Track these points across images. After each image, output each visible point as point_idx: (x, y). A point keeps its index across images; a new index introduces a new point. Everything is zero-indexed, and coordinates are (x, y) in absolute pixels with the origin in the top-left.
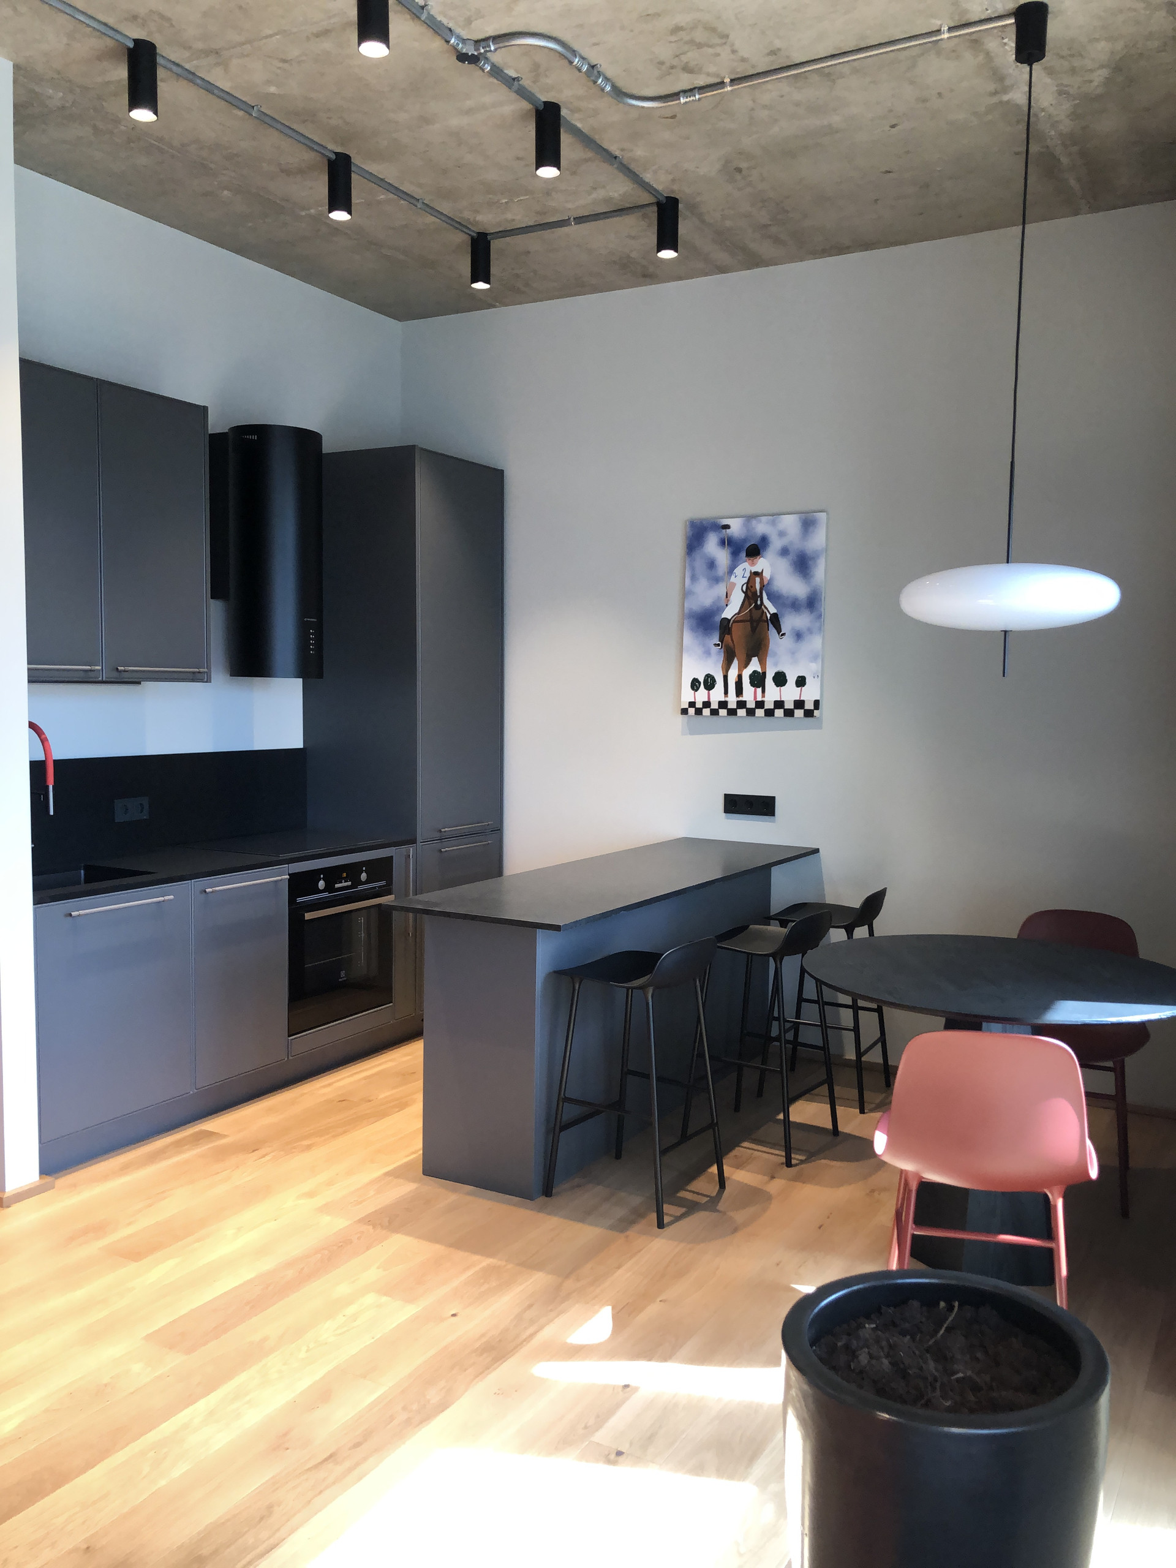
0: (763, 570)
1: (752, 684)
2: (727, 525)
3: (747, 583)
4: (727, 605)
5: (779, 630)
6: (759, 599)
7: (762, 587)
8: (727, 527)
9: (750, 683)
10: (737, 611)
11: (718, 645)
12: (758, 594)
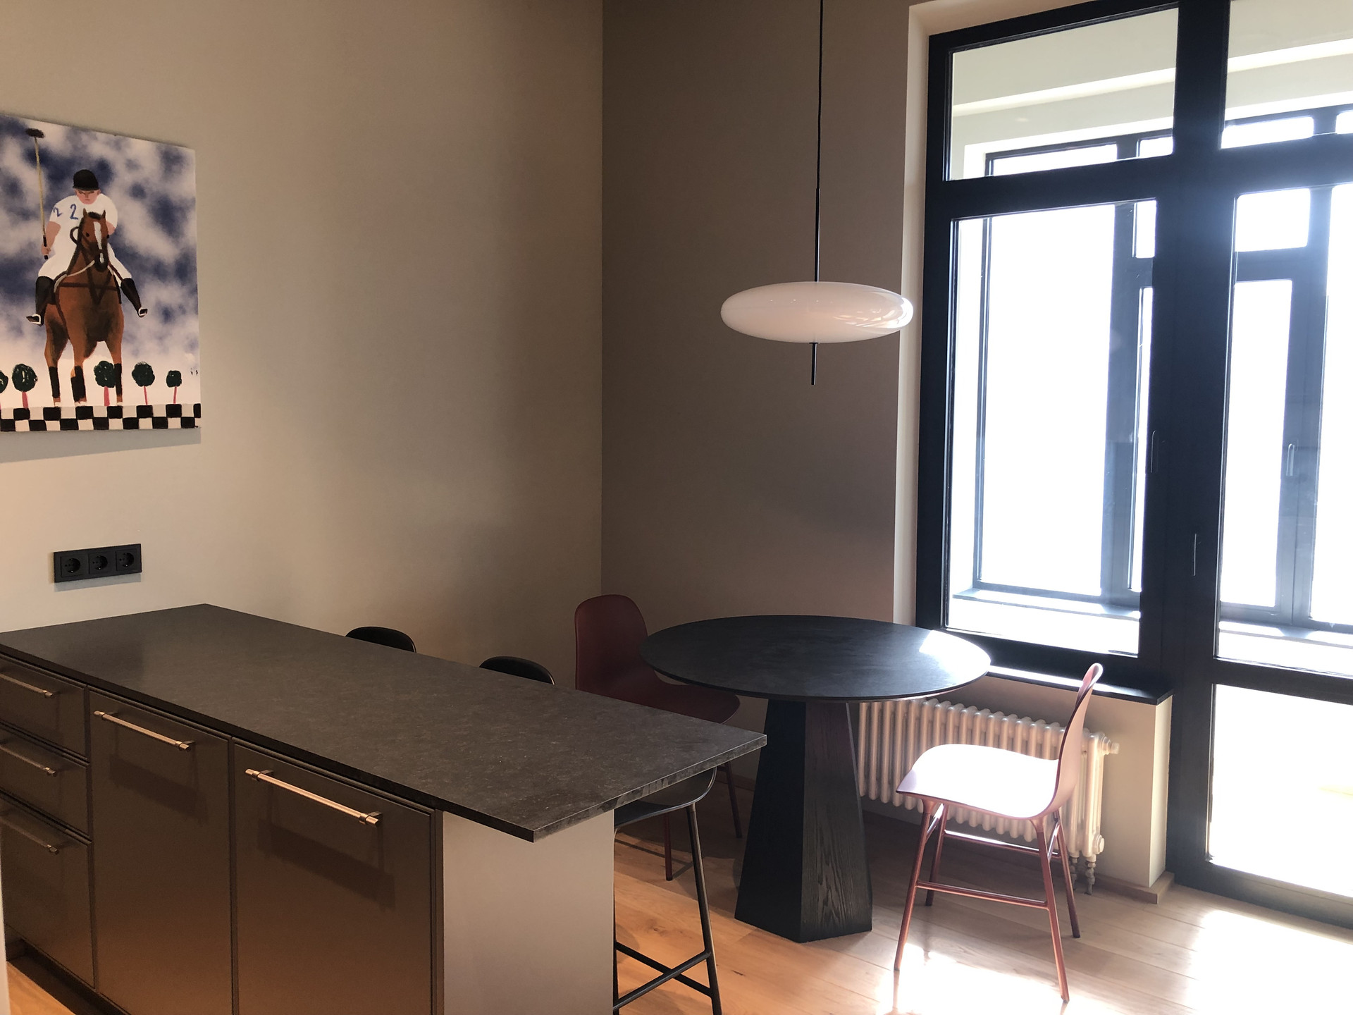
0: (104, 212)
1: (100, 381)
2: (37, 130)
3: (80, 228)
4: (46, 258)
5: (137, 305)
6: (102, 255)
7: (106, 238)
8: (38, 134)
9: (97, 380)
10: (66, 269)
11: (36, 319)
12: (100, 248)
